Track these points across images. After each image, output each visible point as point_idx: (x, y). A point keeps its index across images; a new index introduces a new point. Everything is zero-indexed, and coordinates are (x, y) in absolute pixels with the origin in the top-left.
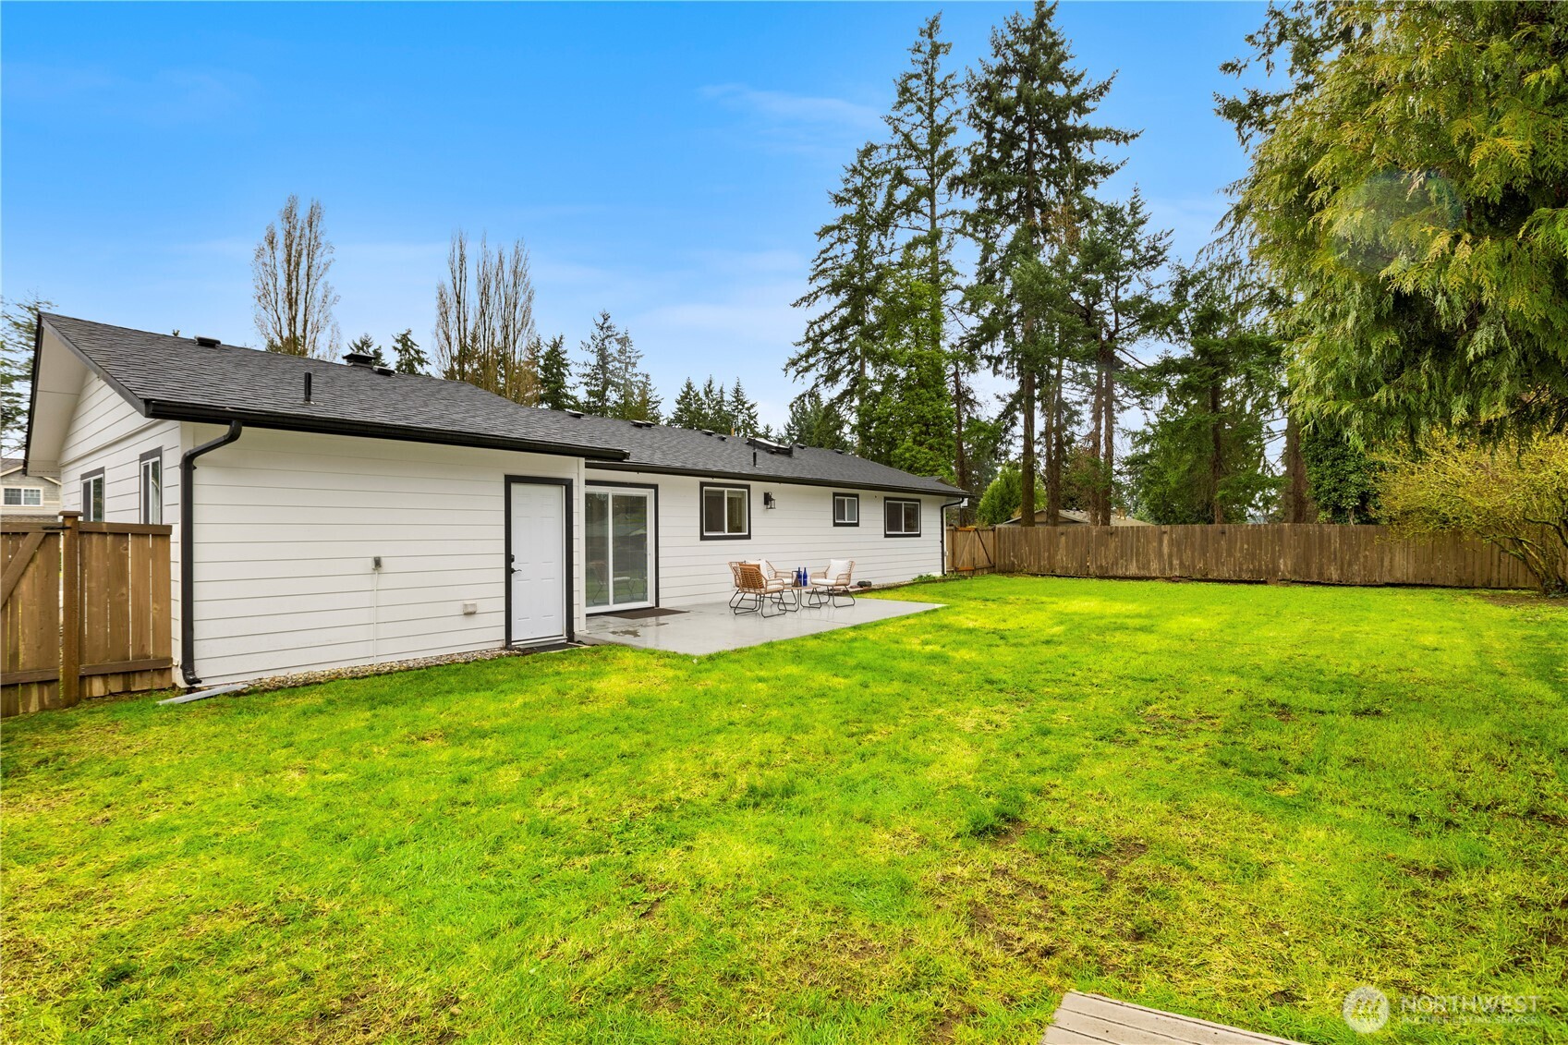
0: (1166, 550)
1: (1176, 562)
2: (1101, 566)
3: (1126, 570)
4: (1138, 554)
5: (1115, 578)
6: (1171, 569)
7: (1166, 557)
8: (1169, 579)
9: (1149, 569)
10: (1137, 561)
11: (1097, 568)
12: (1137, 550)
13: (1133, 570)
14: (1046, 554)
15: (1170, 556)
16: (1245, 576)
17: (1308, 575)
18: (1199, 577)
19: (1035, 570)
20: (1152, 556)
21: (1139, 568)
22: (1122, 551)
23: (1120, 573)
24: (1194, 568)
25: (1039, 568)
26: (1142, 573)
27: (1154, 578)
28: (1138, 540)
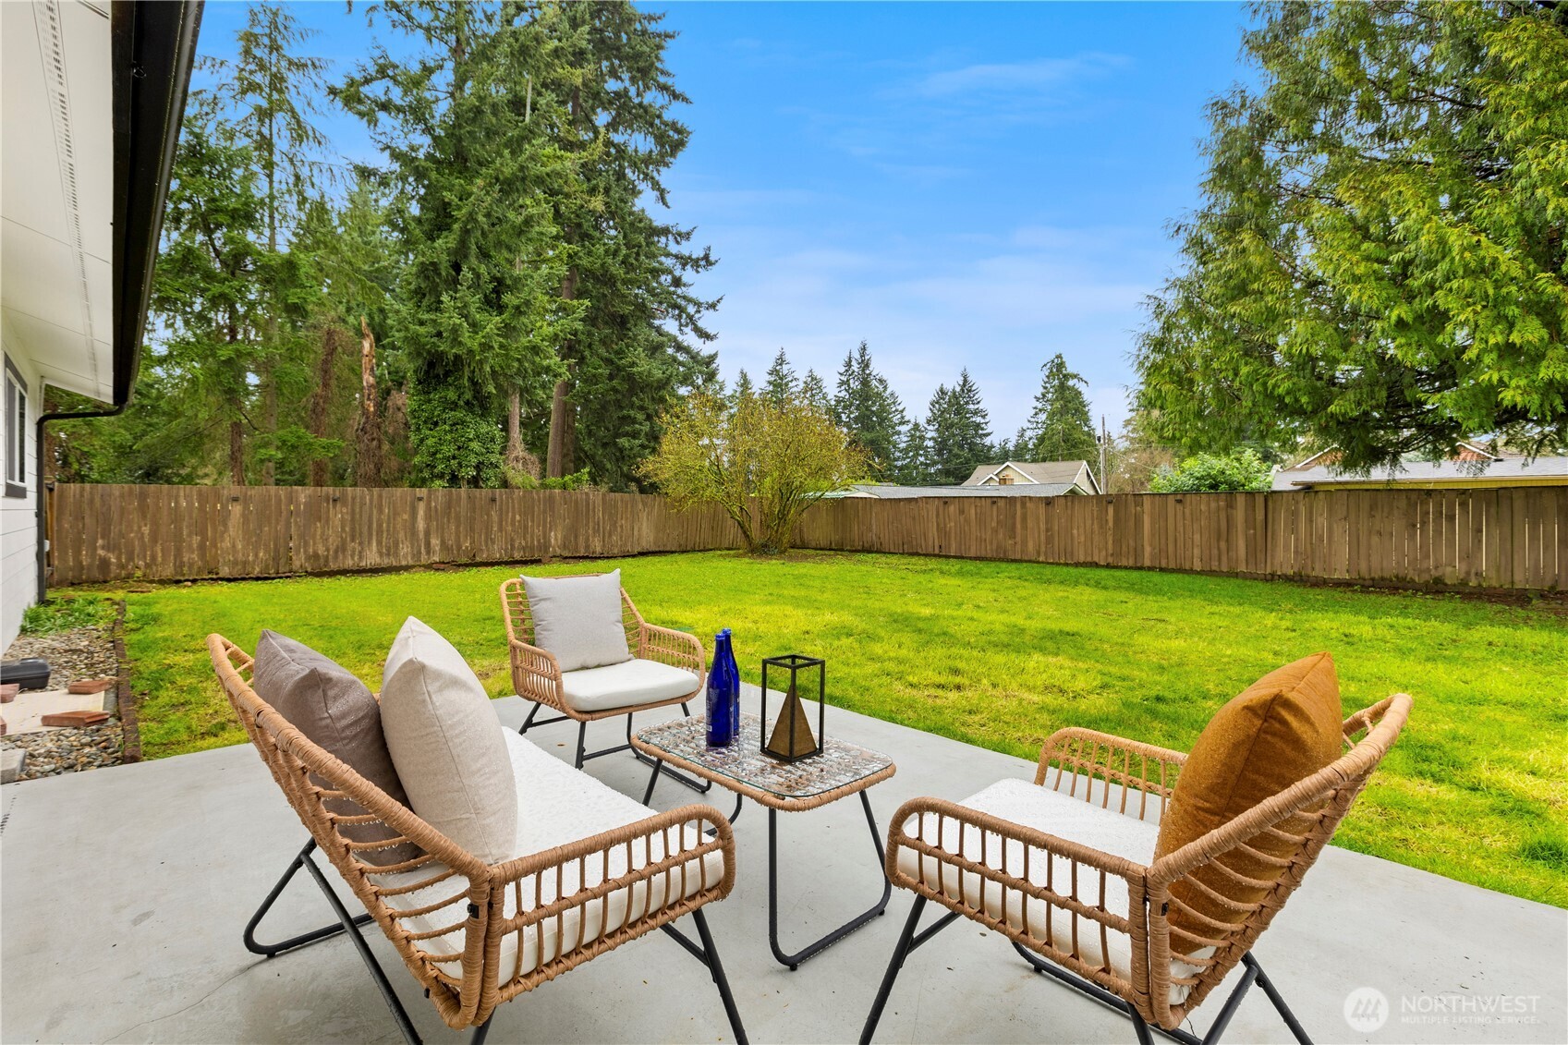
0: (421, 525)
1: (435, 542)
2: (316, 556)
3: (361, 558)
4: (380, 532)
5: (344, 572)
6: (428, 553)
7: (421, 535)
8: (429, 567)
9: (396, 555)
10: (379, 543)
11: (308, 558)
12: (379, 526)
13: (372, 558)
14: (196, 540)
15: (427, 533)
16: (517, 556)
17: (576, 549)
18: (464, 560)
19: (168, 572)
20: (401, 535)
21: (381, 554)
22: (353, 529)
23: (349, 563)
24: (459, 548)
25: (179, 566)
26: (386, 562)
27: (407, 568)
28: (380, 511)
